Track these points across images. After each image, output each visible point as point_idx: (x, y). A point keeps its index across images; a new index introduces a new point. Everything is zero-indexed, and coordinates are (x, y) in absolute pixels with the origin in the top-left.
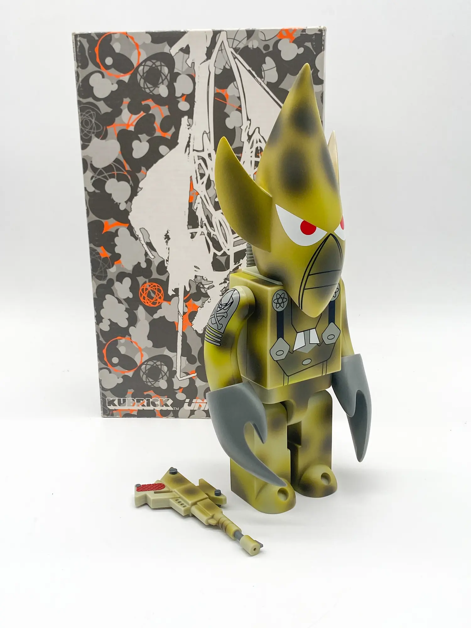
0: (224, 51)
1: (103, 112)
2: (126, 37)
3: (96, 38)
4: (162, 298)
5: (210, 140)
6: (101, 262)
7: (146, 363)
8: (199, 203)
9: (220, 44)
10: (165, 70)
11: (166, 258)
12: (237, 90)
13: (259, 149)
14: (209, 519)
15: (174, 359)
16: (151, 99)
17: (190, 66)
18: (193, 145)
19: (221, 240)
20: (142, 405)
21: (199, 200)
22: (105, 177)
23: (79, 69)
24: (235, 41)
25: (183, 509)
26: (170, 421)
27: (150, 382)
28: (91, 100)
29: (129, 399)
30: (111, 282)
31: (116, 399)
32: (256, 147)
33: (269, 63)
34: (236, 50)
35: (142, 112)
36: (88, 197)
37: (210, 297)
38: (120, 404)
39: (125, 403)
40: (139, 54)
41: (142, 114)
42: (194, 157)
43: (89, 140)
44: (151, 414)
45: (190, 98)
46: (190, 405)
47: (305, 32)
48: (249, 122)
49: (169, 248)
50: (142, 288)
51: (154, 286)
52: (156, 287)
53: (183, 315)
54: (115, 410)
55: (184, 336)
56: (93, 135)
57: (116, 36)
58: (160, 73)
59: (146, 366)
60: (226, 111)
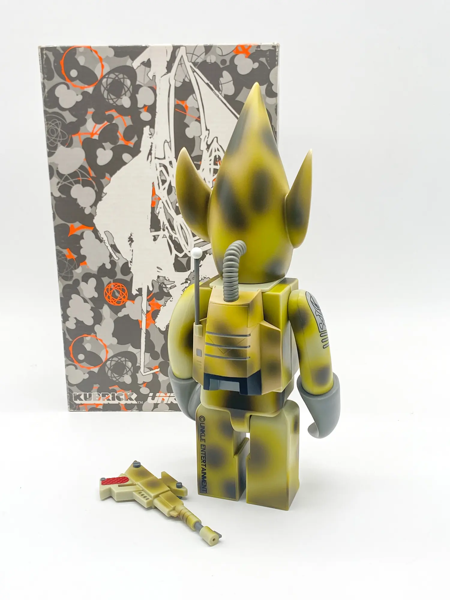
0: (183, 65)
1: (68, 121)
2: (90, 51)
3: (62, 52)
4: (126, 298)
5: (171, 149)
6: (67, 263)
7: (111, 359)
8: (161, 208)
9: (179, 59)
10: (128, 82)
11: (129, 260)
12: (196, 101)
13: (217, 157)
14: (171, 511)
15: (138, 355)
16: (114, 110)
17: (151, 79)
18: (155, 153)
19: (182, 243)
20: (107, 399)
21: (161, 205)
22: (71, 183)
23: (46, 81)
24: (194, 55)
25: (146, 501)
26: (134, 414)
27: (114, 377)
28: (56, 110)
29: (95, 394)
30: (77, 283)
31: (82, 394)
32: (215, 155)
33: (226, 76)
34: (195, 64)
35: (106, 122)
36: (54, 202)
37: (172, 297)
38: (86, 399)
39: (90, 398)
40: (103, 66)
41: (106, 123)
42: (156, 164)
43: (55, 148)
44: (116, 408)
45: (152, 109)
46: (153, 398)
47: (260, 48)
48: (208, 132)
49: (132, 250)
50: (107, 287)
51: (119, 286)
52: (120, 286)
53: (146, 313)
54: (82, 404)
55: (148, 333)
56: (59, 144)
57: (81, 50)
58: (123, 85)
59: (111, 362)
60: (186, 121)
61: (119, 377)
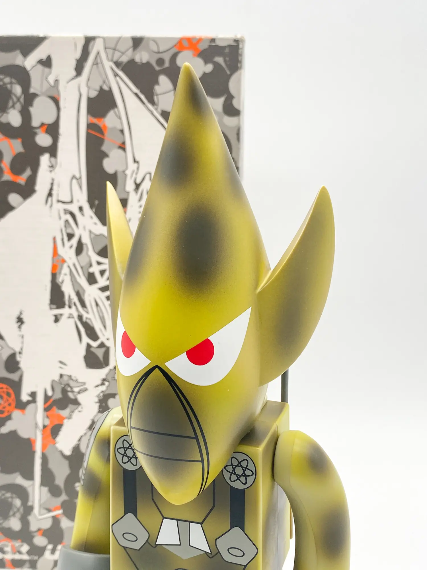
0: (100, 65)
4: (12, 405)
5: (81, 188)
8: (65, 274)
9: (94, 56)
10: (18, 90)
11: (18, 350)
12: (119, 120)
15: (30, 490)
17: (53, 85)
18: (58, 195)
19: (97, 326)
21: (65, 270)
24: (116, 51)
33: (165, 83)
34: (117, 64)
37: (81, 405)
42: (59, 210)
45: (53, 129)
46: (53, 551)
47: (215, 42)
48: (136, 165)
49: (22, 336)
52: (4, 389)
55: (44, 458)
58: (9, 93)
60: (104, 148)
61: (3, 521)
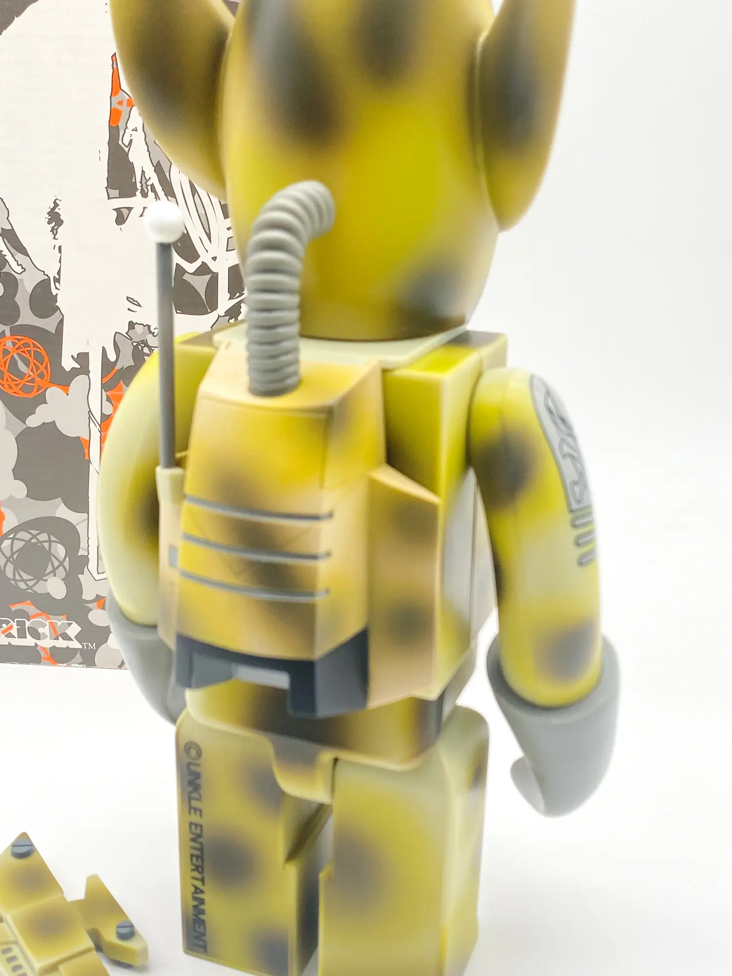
4: (45, 378)
7: (11, 536)
8: (135, 130)
11: (53, 274)
15: (81, 529)
19: (195, 233)
20: (5, 634)
21: (135, 121)
26: (75, 672)
27: (22, 580)
44: (30, 656)
49: (60, 248)
51: (26, 345)
53: (101, 421)
59: (12, 543)
61: (34, 582)
